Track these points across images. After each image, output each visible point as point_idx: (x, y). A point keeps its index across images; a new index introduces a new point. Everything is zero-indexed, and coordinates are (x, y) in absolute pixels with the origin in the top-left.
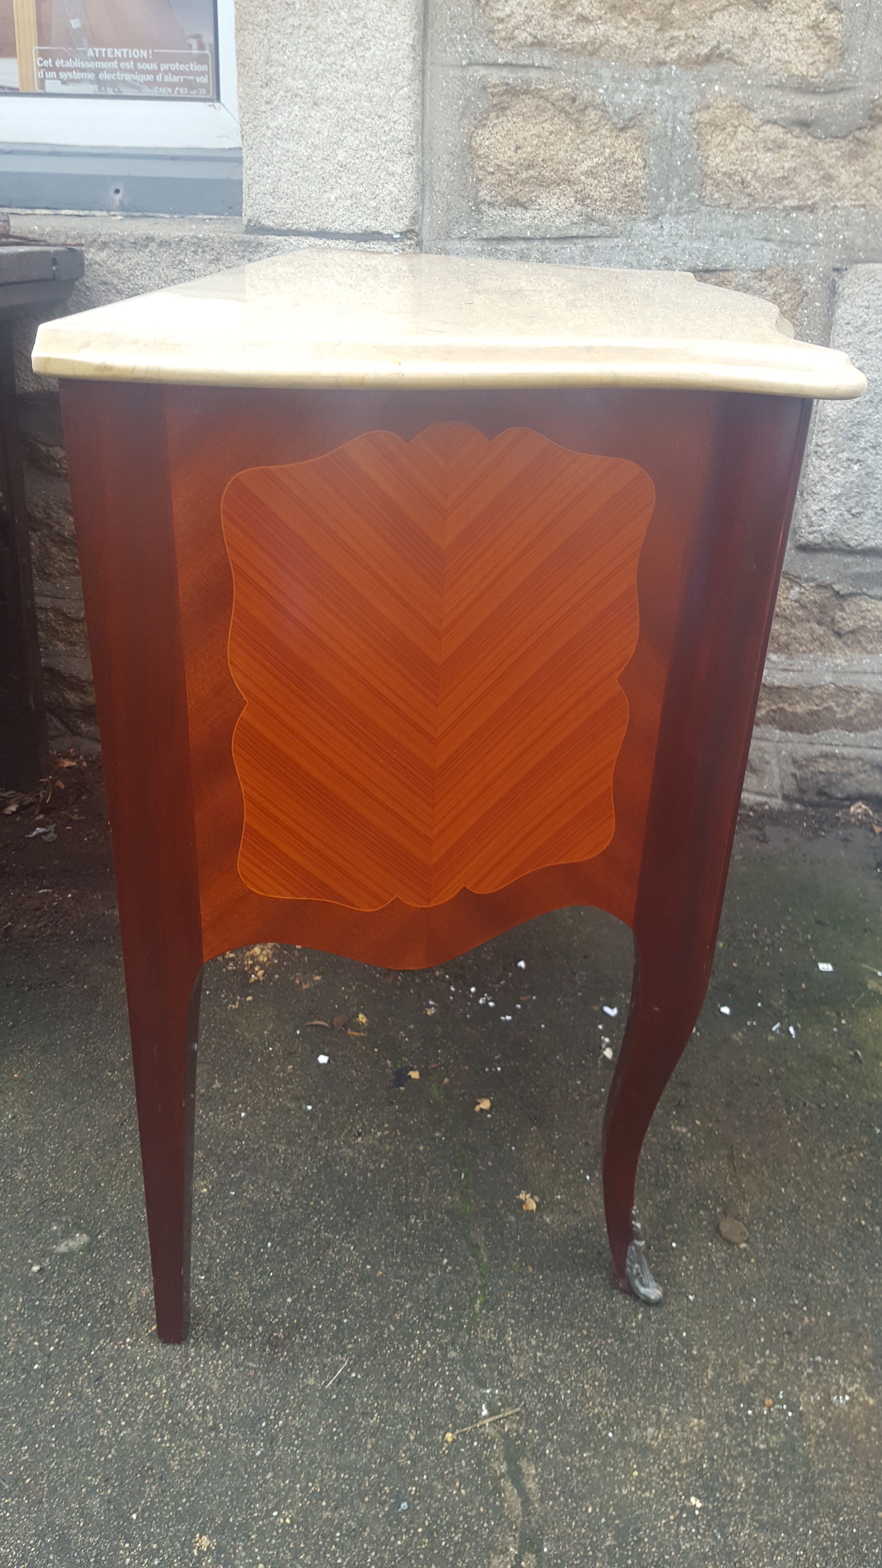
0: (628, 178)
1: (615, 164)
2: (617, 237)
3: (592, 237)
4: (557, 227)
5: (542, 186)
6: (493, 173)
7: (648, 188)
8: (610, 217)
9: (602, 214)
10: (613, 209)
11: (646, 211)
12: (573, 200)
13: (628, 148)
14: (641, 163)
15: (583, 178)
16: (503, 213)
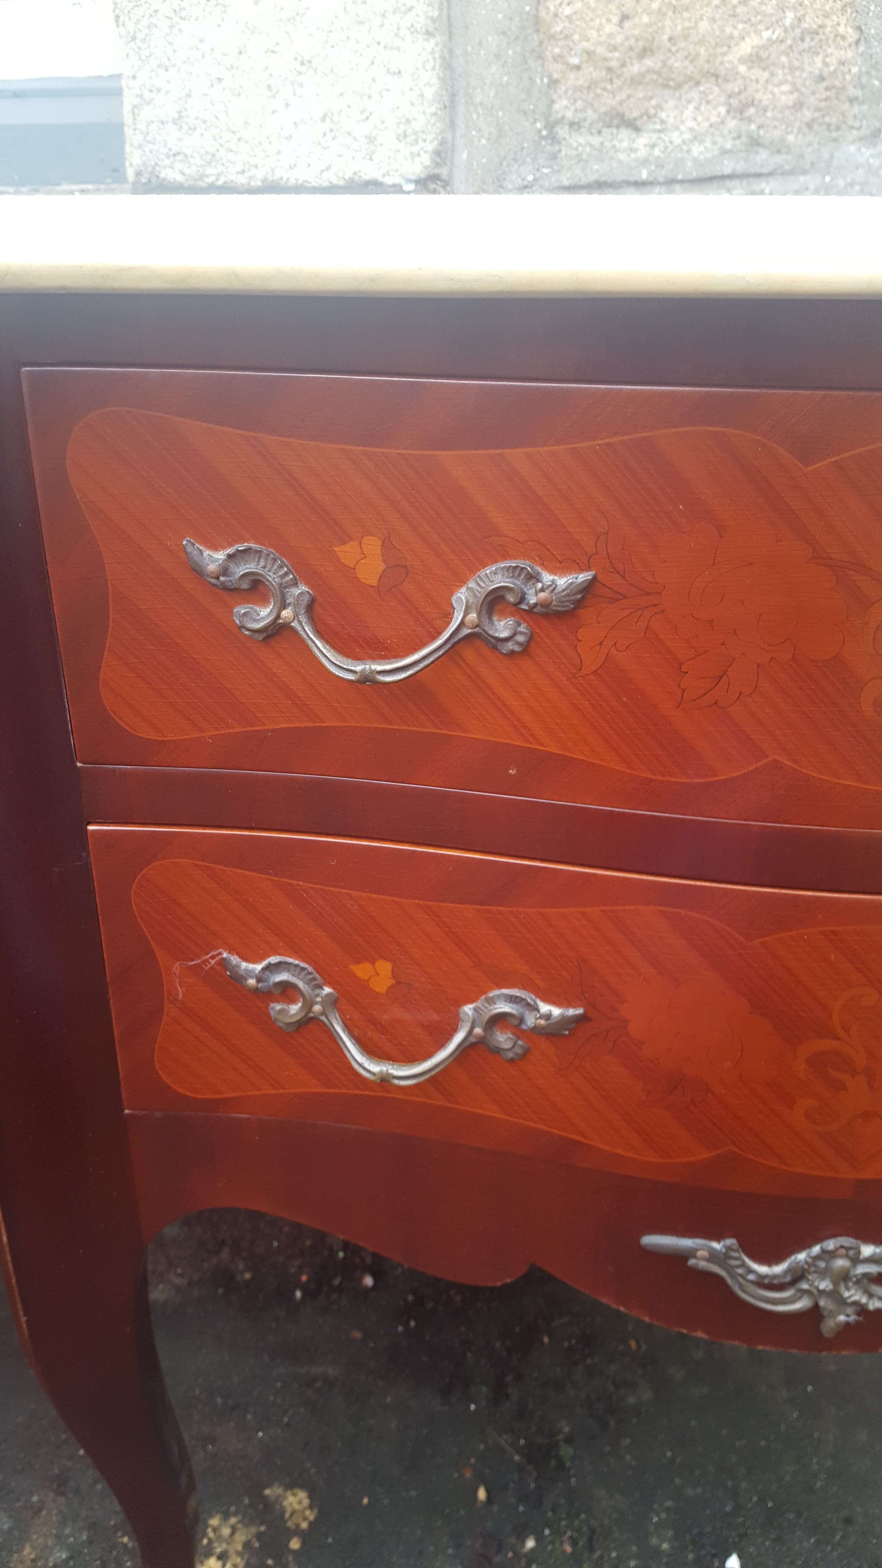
0: (826, 64)
1: (803, 40)
2: (804, 172)
3: (758, 176)
4: (695, 160)
5: (667, 86)
6: (578, 68)
7: (864, 79)
8: (791, 138)
9: (776, 133)
10: (797, 124)
11: (857, 124)
12: (723, 110)
13: (828, 7)
14: (852, 34)
15: (742, 69)
16: (596, 140)
